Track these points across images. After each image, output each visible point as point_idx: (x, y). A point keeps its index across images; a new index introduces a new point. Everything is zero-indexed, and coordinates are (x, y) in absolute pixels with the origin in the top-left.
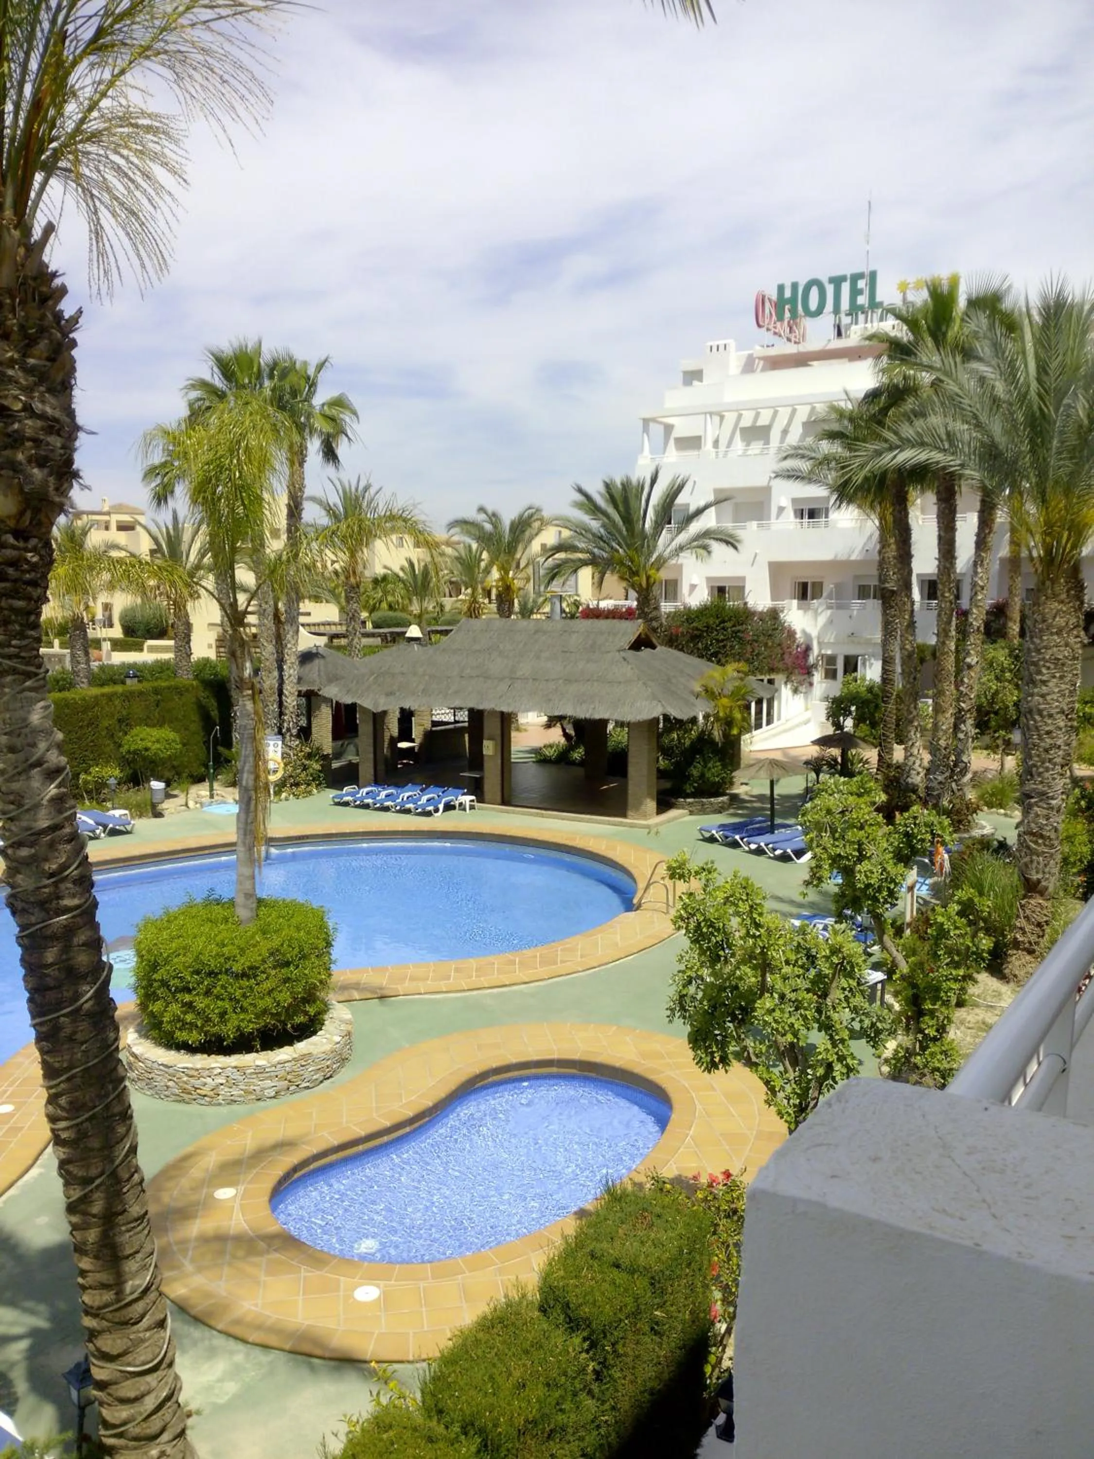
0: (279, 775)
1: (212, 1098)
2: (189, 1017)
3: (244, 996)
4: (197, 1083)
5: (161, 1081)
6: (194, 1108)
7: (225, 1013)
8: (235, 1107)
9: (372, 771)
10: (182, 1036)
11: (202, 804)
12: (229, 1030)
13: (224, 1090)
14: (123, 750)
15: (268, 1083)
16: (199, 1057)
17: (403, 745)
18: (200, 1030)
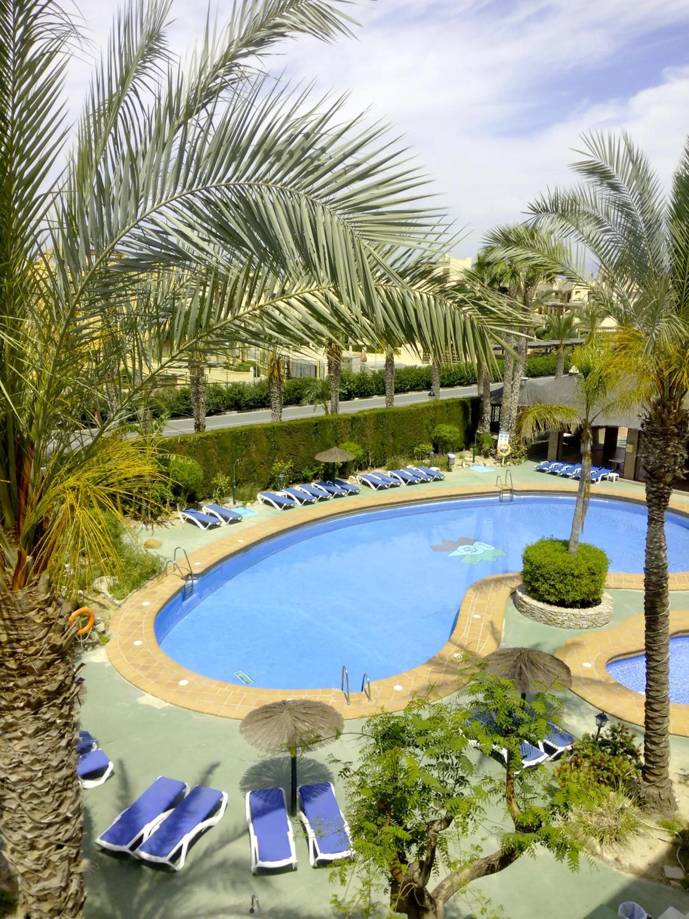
0: (508, 453)
1: (561, 625)
2: (552, 591)
3: (577, 585)
4: (555, 618)
5: (538, 614)
6: (553, 627)
7: (569, 591)
8: (571, 630)
9: (556, 453)
10: (547, 597)
11: (469, 465)
12: (569, 598)
13: (567, 623)
14: (433, 436)
15: (585, 622)
16: (553, 607)
17: (566, 435)
18: (556, 596)
